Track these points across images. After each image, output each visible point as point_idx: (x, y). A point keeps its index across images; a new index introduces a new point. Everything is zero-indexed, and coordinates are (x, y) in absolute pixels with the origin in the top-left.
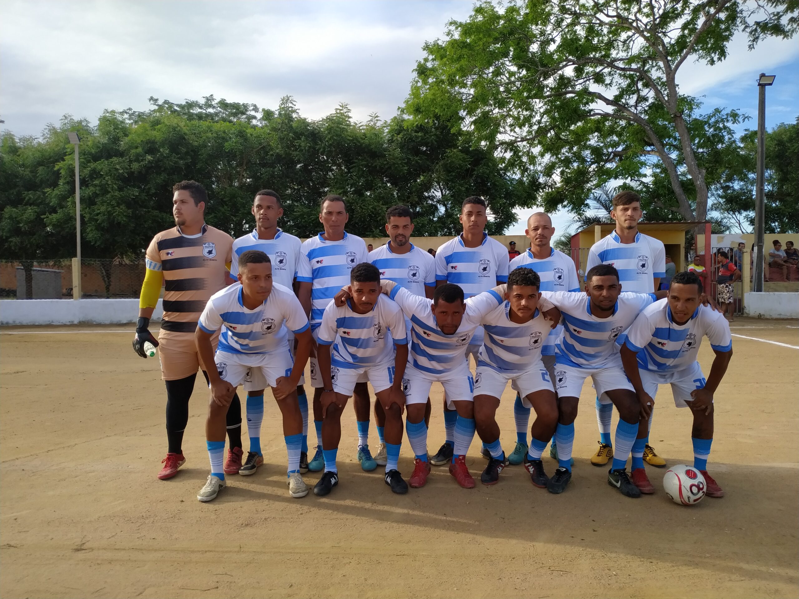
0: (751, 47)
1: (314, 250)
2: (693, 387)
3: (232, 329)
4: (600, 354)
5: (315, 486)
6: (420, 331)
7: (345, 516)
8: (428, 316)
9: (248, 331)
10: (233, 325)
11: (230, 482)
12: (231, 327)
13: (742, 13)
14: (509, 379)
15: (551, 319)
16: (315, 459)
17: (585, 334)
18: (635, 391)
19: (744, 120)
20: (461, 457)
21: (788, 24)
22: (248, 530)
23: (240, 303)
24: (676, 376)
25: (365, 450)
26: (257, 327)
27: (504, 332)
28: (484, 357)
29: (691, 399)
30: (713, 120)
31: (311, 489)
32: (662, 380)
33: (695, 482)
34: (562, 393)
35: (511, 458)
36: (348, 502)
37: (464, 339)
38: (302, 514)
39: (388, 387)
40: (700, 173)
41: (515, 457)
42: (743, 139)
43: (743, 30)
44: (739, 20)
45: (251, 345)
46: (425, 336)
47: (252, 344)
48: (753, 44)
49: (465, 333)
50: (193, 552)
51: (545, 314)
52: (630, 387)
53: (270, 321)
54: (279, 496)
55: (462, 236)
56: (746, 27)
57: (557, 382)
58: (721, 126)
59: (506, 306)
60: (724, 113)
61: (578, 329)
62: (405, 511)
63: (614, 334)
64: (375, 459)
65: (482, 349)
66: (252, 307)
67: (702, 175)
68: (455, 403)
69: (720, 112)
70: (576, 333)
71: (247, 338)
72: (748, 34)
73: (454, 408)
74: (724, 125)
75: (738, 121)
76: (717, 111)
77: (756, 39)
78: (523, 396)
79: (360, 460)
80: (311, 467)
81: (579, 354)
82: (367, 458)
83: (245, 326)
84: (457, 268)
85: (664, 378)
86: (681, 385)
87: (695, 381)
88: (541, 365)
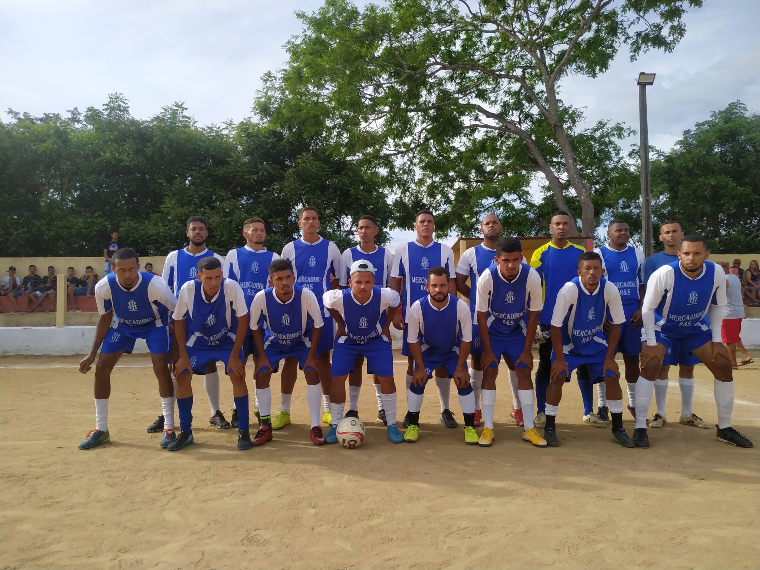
0: (633, 58)
13: (622, 24)
19: (629, 135)
40: (584, 187)
42: (631, 155)
43: (625, 41)
48: (635, 55)
56: (627, 38)
58: (607, 140)
60: (609, 126)
67: (586, 190)
69: (604, 125)
72: (630, 46)
74: (610, 139)
75: (624, 136)
77: (637, 49)
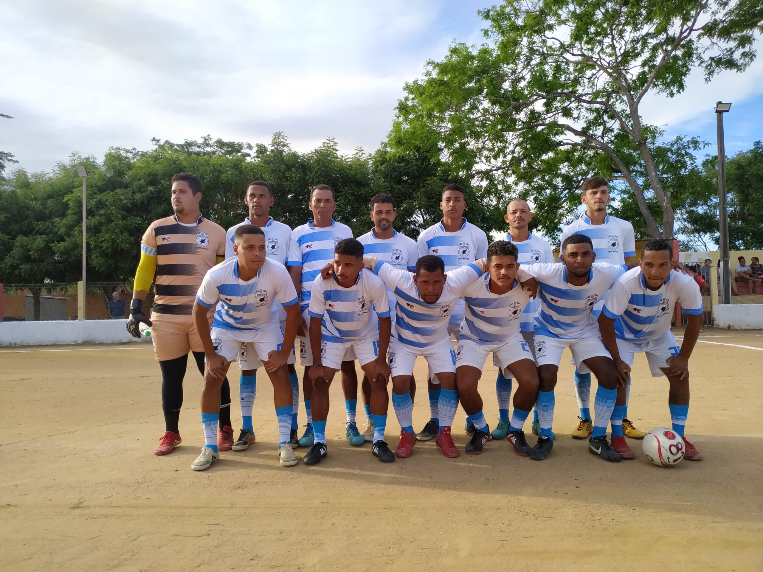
0: (707, 80)
1: (304, 236)
2: (668, 354)
3: (228, 301)
4: (577, 324)
5: (305, 457)
6: (404, 303)
7: (334, 480)
8: (411, 288)
9: (243, 303)
10: (229, 297)
11: (222, 456)
12: (227, 299)
13: (697, 50)
14: (490, 351)
15: (529, 290)
16: (305, 435)
17: (562, 303)
18: (612, 358)
19: (704, 147)
20: (446, 429)
21: (741, 59)
22: (239, 491)
23: (235, 275)
24: (651, 344)
25: (353, 427)
26: (251, 299)
27: (485, 303)
28: (466, 330)
29: (666, 366)
30: (675, 147)
31: (301, 460)
32: (638, 349)
33: (674, 442)
34: (542, 361)
35: (494, 433)
36: (337, 469)
37: (446, 311)
38: (292, 479)
39: (374, 360)
40: (665, 195)
41: (498, 433)
42: (705, 164)
43: (699, 65)
44: (695, 56)
45: (244, 318)
46: (408, 308)
47: (245, 316)
48: (709, 77)
49: (447, 304)
50: (186, 508)
51: (523, 285)
52: (607, 354)
53: (263, 293)
54: (270, 466)
55: (442, 222)
56: (702, 62)
57: (537, 352)
58: (683, 152)
59: (486, 279)
60: (685, 140)
61: (555, 298)
62: (393, 475)
63: (589, 303)
64: (363, 436)
65: (463, 323)
66: (247, 279)
67: (667, 198)
68: (438, 375)
69: (681, 140)
70: (553, 303)
71: (242, 310)
72: (704, 69)
73: (437, 382)
74: (686, 151)
75: (699, 148)
76: (679, 139)
77: (711, 73)
78: (504, 366)
79: (348, 436)
80: (301, 442)
81: (557, 324)
82: (355, 434)
83: (240, 298)
84: (438, 251)
85: (640, 347)
86: (656, 353)
87: (670, 349)
88: (521, 337)
